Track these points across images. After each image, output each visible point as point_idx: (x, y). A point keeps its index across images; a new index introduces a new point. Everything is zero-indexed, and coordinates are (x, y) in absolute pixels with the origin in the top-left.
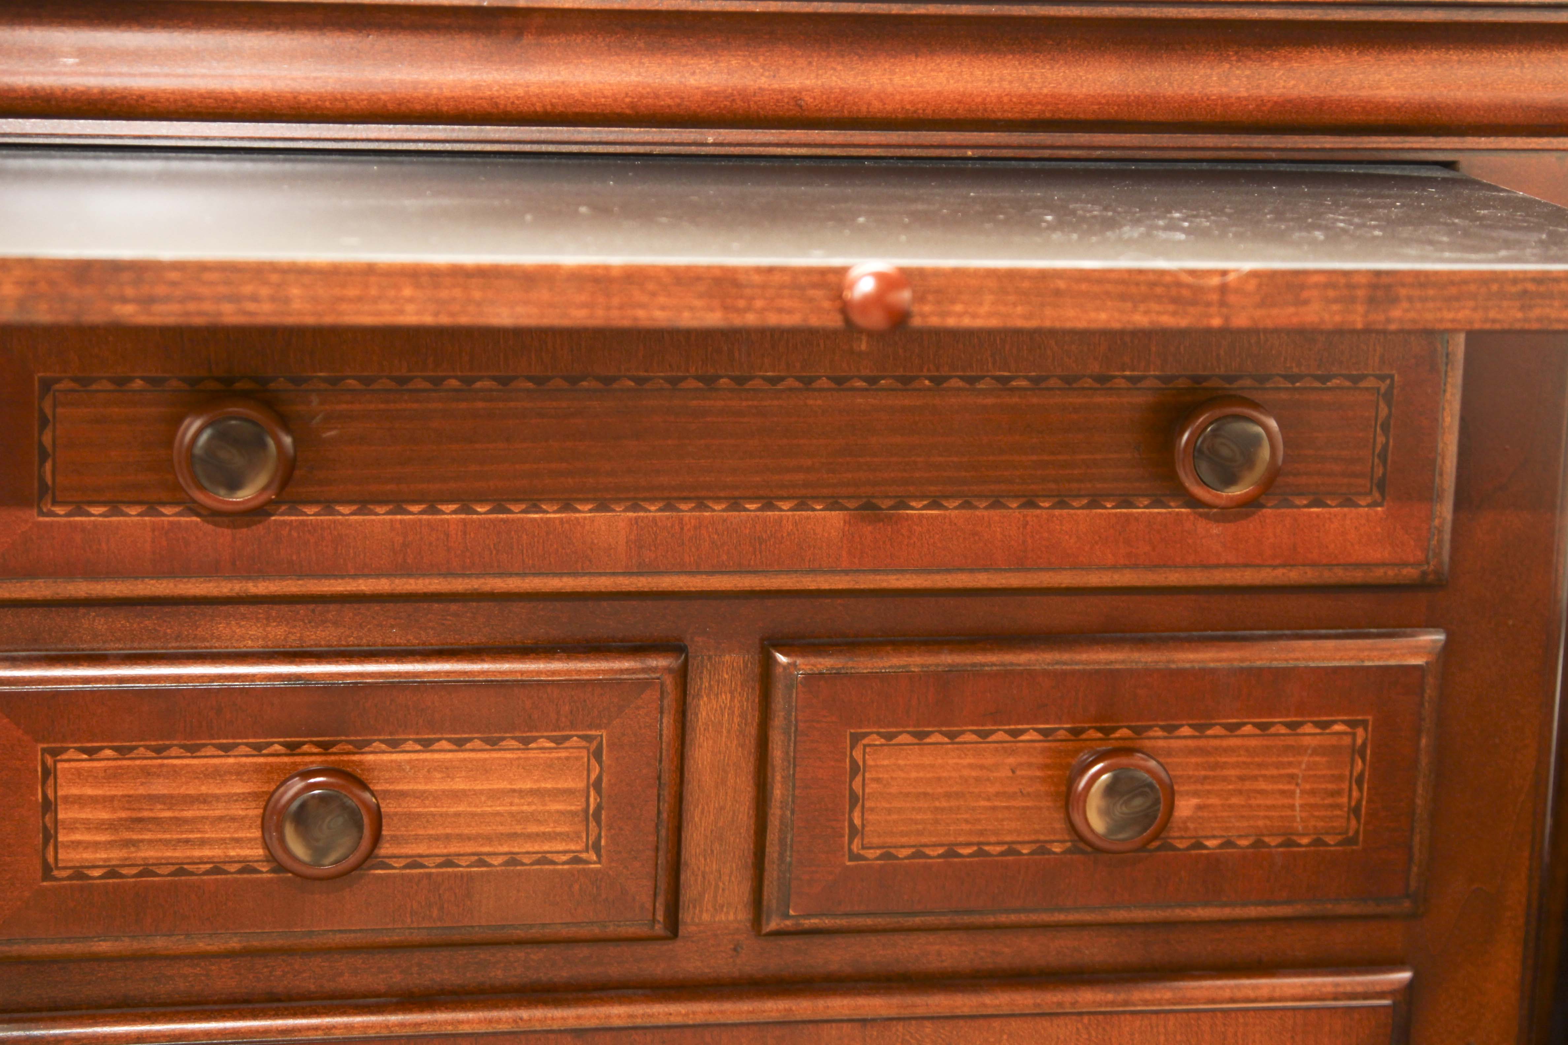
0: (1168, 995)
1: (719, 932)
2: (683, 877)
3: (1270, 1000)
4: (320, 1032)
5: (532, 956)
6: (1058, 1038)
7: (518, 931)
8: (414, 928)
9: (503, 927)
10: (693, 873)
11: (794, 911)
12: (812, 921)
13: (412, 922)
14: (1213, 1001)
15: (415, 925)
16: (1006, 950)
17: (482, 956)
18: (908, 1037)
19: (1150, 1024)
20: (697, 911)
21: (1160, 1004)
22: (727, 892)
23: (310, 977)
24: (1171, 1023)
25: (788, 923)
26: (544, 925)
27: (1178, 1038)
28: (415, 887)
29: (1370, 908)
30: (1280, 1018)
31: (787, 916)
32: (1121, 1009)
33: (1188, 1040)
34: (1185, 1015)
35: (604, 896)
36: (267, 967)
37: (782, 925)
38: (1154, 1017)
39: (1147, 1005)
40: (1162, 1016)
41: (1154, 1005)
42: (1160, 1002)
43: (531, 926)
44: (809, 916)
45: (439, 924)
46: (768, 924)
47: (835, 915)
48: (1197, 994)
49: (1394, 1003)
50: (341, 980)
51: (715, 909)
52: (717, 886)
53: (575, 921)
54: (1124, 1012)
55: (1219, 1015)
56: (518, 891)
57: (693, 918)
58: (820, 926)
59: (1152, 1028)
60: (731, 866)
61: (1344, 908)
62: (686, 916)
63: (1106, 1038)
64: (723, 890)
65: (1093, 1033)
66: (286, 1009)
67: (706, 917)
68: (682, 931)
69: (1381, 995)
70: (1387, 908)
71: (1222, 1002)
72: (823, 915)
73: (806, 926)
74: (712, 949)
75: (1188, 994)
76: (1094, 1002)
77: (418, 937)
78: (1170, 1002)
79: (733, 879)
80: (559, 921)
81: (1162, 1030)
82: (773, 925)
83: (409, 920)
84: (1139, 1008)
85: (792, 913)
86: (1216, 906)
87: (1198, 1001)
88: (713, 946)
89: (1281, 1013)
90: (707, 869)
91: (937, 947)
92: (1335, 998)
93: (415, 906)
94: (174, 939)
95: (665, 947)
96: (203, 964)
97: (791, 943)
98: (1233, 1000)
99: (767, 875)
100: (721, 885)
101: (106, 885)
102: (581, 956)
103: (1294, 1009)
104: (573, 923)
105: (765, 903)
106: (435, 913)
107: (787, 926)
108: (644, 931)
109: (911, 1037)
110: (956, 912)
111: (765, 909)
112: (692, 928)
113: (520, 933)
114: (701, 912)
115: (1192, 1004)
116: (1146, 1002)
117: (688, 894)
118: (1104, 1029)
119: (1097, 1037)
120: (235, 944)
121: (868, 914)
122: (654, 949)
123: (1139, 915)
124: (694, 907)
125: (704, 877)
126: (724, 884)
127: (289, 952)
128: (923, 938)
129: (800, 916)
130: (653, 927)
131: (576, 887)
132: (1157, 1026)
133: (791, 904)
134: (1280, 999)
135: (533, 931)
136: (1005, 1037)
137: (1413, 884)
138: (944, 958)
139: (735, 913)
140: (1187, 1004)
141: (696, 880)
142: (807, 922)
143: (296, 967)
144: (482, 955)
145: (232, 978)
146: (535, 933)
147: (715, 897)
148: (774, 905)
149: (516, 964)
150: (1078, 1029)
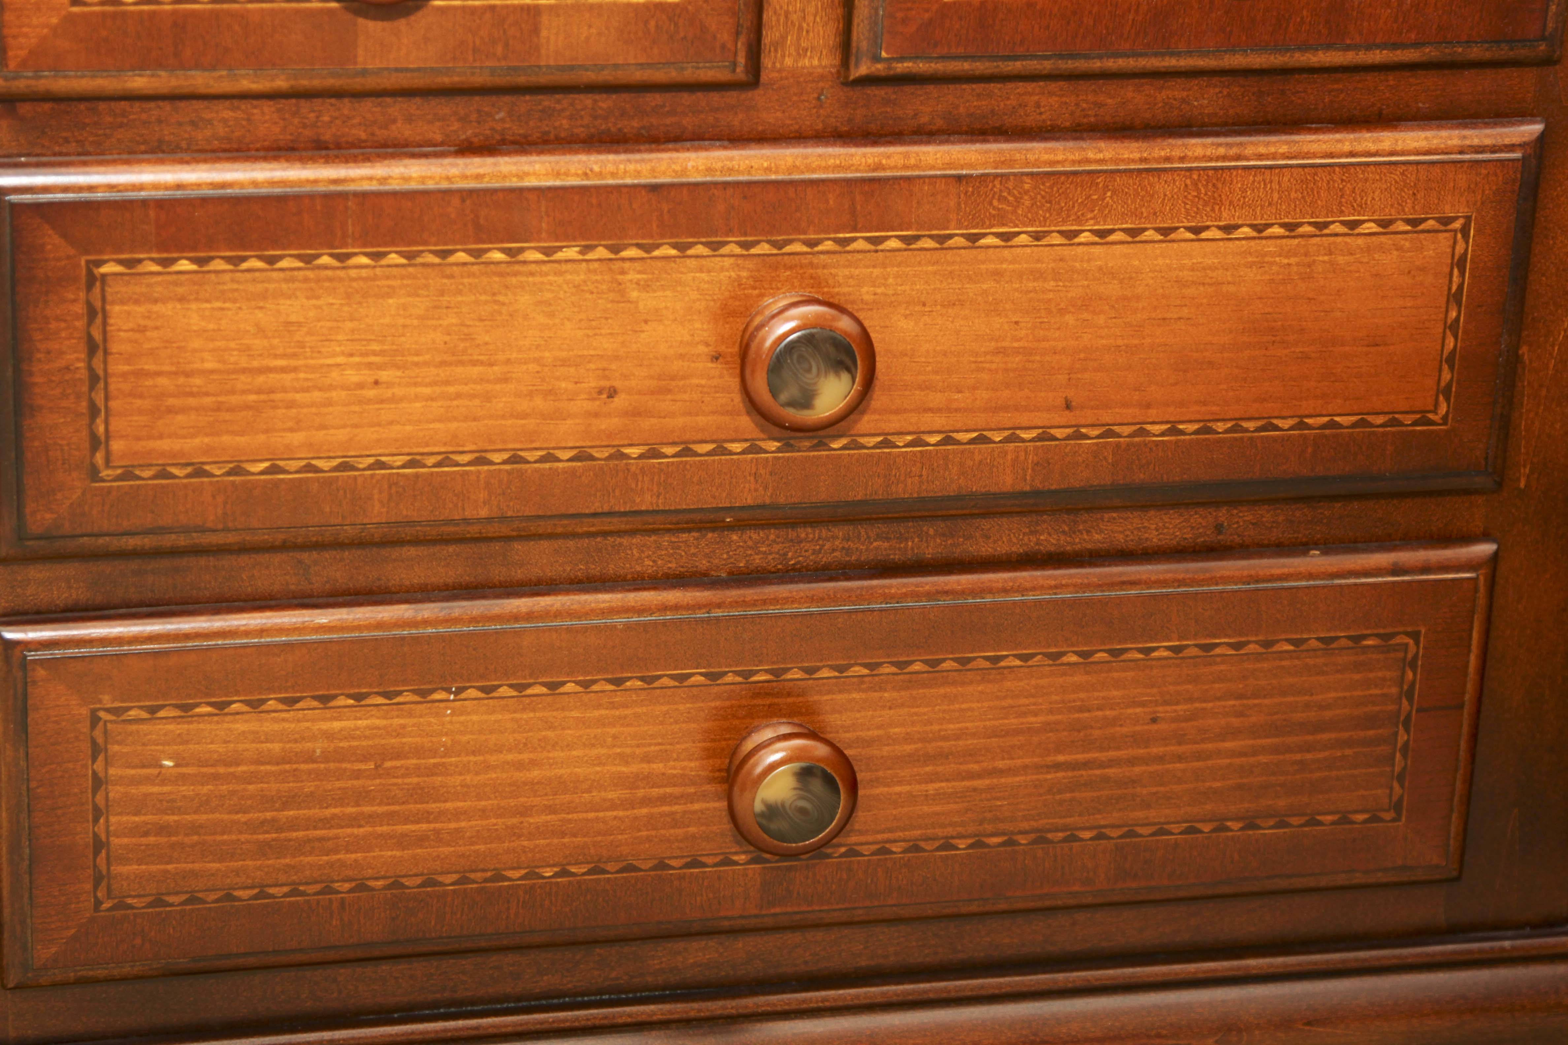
0: (1284, 149)
1: (802, 79)
2: (765, 16)
3: (1392, 154)
4: (375, 182)
5: (600, 104)
6: (1165, 195)
7: (589, 73)
8: (475, 68)
9: (572, 68)
10: (775, 13)
11: (887, 53)
12: (905, 65)
13: (475, 60)
14: (1331, 155)
15: (477, 64)
16: (1109, 101)
17: (546, 103)
18: (1005, 194)
19: (1264, 180)
20: (779, 55)
21: (1274, 158)
22: (811, 34)
23: (360, 124)
24: (1286, 179)
25: (879, 66)
26: (616, 66)
27: (1293, 195)
28: (478, 21)
29: (1504, 52)
30: (1403, 174)
31: (876, 59)
32: (1233, 164)
33: (1303, 197)
34: (1300, 170)
35: (682, 35)
36: (314, 111)
37: (873, 69)
38: (1268, 172)
39: (1261, 160)
40: (1277, 171)
41: (1268, 159)
42: (1274, 156)
43: (603, 67)
44: (902, 59)
45: (503, 63)
46: (857, 66)
47: (930, 59)
48: (1314, 148)
49: (1523, 157)
50: (394, 127)
51: (799, 54)
52: (800, 28)
53: (650, 61)
54: (1236, 168)
55: (1337, 169)
56: (590, 26)
57: (774, 63)
58: (914, 71)
59: (1265, 184)
60: (817, 6)
61: (1476, 53)
62: (767, 62)
63: (1216, 195)
64: (808, 32)
65: (1203, 191)
66: (337, 157)
67: (788, 62)
68: (764, 78)
69: (1511, 148)
70: (1522, 52)
71: (1340, 156)
72: (917, 57)
73: (899, 70)
74: (795, 98)
75: (1305, 149)
76: (1204, 156)
77: (480, 79)
78: (1285, 156)
79: (818, 19)
80: (633, 62)
81: (1275, 186)
82: (863, 69)
83: (471, 58)
84: (1252, 163)
85: (884, 54)
86: (1339, 50)
87: (1314, 155)
88: (795, 95)
89: (1404, 168)
90: (790, 8)
91: (1036, 98)
92: (1461, 152)
93: (478, 42)
94: (217, 74)
95: (743, 96)
96: (243, 107)
97: (880, 92)
98: (1352, 154)
99: (856, 13)
100: (805, 25)
101: (141, 13)
102: (653, 104)
103: (1418, 163)
104: (648, 64)
105: (854, 44)
106: (499, 50)
107: (878, 69)
108: (722, 75)
109: (1009, 194)
110: (1061, 57)
111: (854, 51)
112: (775, 75)
113: (590, 76)
114: (783, 56)
115: (1308, 158)
116: (1260, 157)
117: (769, 36)
118: (1214, 185)
119: (1206, 194)
120: (281, 83)
121: (965, 58)
122: (732, 97)
123: (1257, 60)
124: (776, 51)
125: (786, 17)
126: (808, 25)
127: (338, 94)
128: (1021, 87)
129: (893, 59)
130: (734, 71)
131: (652, 23)
132: (1271, 182)
133: (884, 46)
134: (1403, 153)
135: (605, 72)
136: (1109, 194)
137: (1550, 25)
138: (1043, 110)
139: (820, 59)
140: (1303, 158)
141: (778, 21)
142: (900, 65)
143: (346, 112)
144: (547, 101)
145: (276, 123)
146: (606, 76)
147: (799, 39)
148: (864, 45)
149: (583, 113)
150: (1186, 185)
